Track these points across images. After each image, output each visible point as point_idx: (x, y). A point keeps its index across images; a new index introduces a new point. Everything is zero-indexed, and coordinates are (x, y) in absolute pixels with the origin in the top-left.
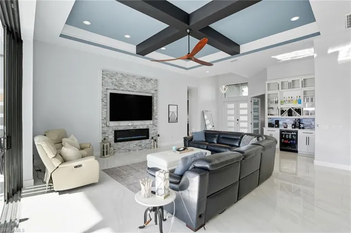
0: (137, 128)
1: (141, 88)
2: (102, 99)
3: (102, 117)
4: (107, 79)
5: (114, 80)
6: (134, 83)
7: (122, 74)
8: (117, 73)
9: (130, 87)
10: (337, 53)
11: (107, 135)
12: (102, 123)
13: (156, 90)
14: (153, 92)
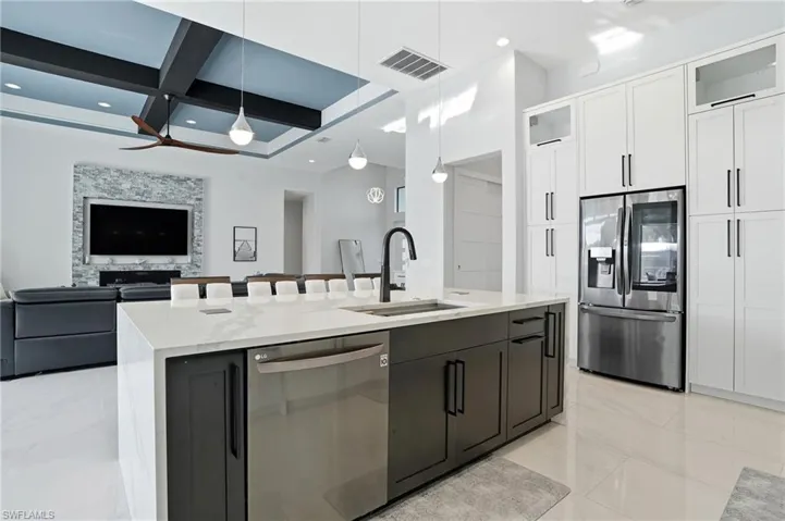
0: (153, 269)
1: (163, 195)
2: (74, 216)
3: (74, 247)
4: (84, 180)
5: (101, 181)
6: (146, 186)
7: (118, 171)
8: (108, 169)
9: (137, 194)
10: (427, 120)
11: (83, 279)
12: (74, 258)
13: (199, 199)
14: (192, 202)
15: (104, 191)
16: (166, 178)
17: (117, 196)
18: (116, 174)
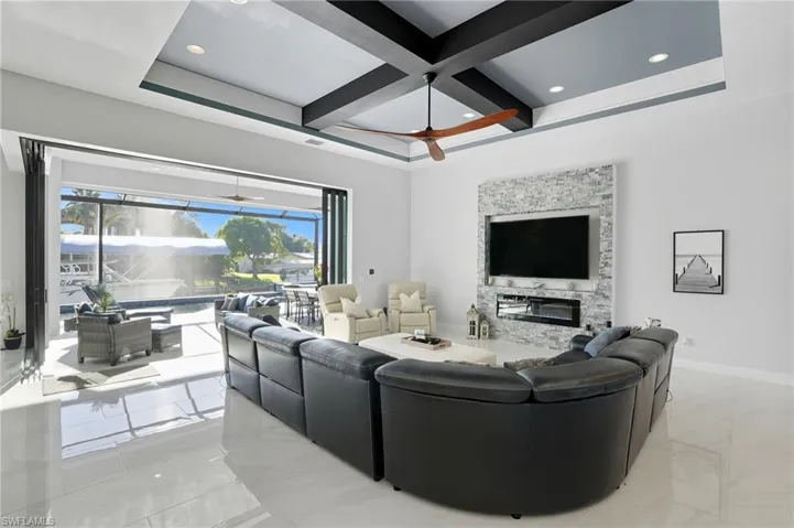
1: (559, 199)
3: (478, 268)
4: (486, 198)
5: (499, 197)
6: (540, 192)
7: (513, 181)
8: (504, 182)
12: (478, 279)
13: (607, 196)
14: (597, 202)
15: (501, 207)
16: (560, 177)
17: (512, 210)
18: (512, 185)
